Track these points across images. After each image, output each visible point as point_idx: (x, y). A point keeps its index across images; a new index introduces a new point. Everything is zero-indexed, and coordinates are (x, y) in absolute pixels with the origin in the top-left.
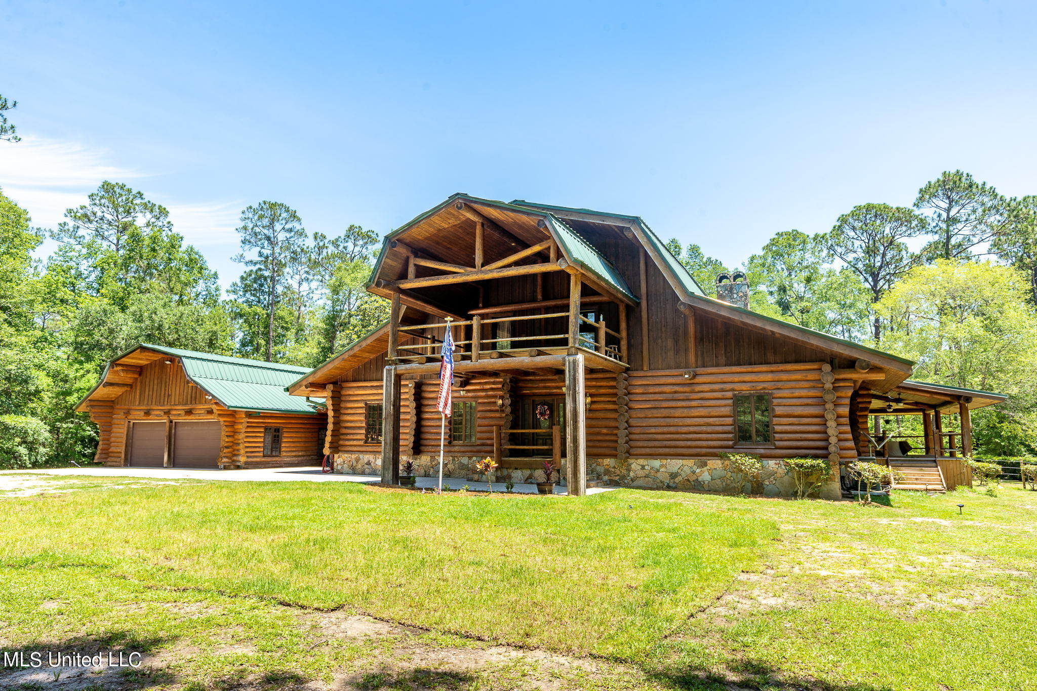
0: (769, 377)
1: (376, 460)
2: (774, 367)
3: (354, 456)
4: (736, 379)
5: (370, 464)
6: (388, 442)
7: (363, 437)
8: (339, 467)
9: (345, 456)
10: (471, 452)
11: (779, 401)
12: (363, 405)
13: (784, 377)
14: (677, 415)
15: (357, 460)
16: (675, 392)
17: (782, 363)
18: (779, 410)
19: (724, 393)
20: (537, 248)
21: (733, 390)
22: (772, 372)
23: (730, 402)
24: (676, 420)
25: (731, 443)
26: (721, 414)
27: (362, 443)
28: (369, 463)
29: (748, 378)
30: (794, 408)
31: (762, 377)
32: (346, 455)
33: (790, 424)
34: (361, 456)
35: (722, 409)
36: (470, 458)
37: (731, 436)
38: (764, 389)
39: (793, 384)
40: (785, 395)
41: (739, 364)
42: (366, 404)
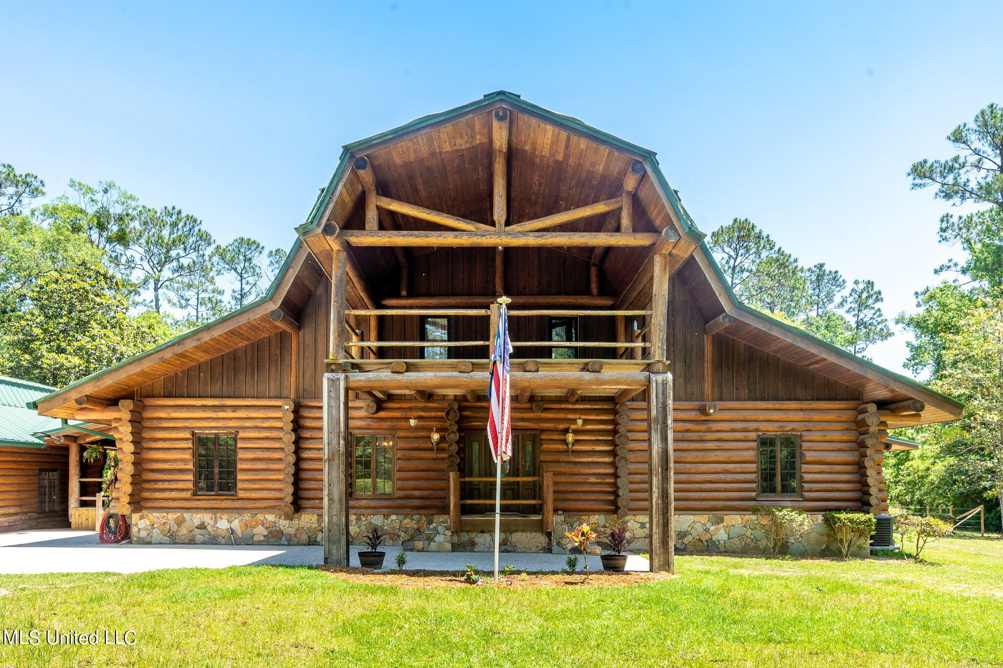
0: (800, 416)
1: (216, 522)
2: (805, 405)
3: (172, 516)
4: (762, 418)
5: (205, 528)
6: (336, 497)
7: (190, 485)
8: (143, 534)
9: (155, 516)
10: (388, 507)
11: (810, 444)
12: (189, 436)
13: (816, 416)
14: (689, 460)
15: (180, 522)
16: (687, 431)
17: (813, 400)
18: (810, 456)
19: (746, 434)
20: (600, 208)
21: (757, 430)
22: (801, 410)
23: (754, 444)
24: (688, 466)
25: (753, 494)
26: (744, 459)
27: (188, 495)
28: (202, 526)
29: (775, 416)
30: (826, 453)
31: (792, 416)
32: (156, 514)
33: (820, 473)
34: (187, 516)
35: (745, 453)
36: (386, 516)
37: (754, 485)
38: (793, 430)
39: (824, 426)
40: (817, 438)
41: (763, 399)
42: (193, 434)
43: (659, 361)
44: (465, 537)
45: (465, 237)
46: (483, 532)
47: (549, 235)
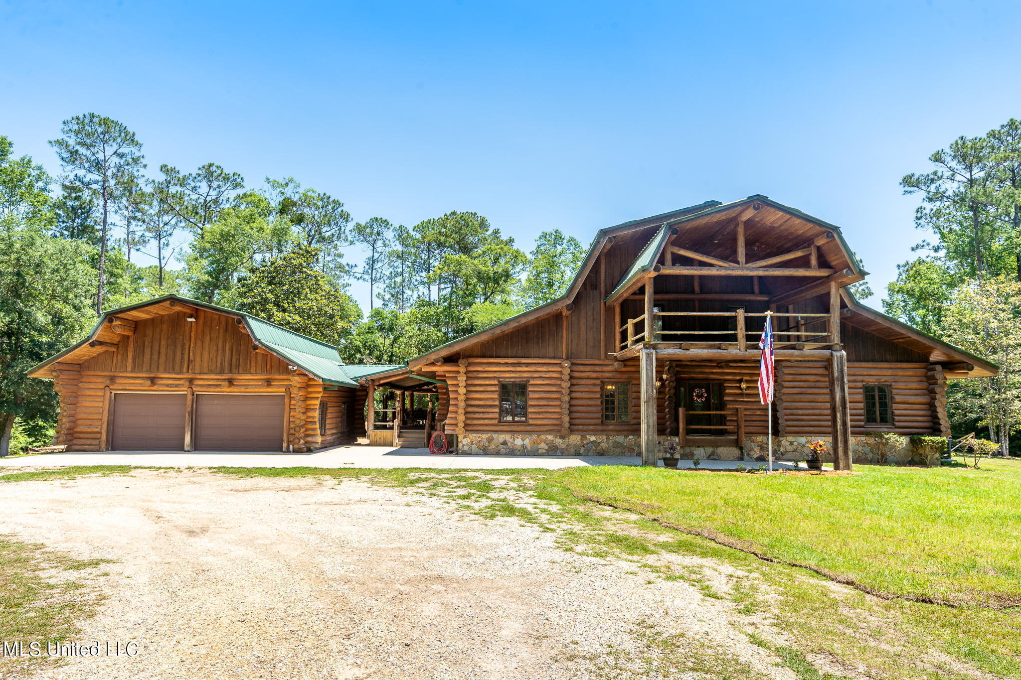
0: (890, 372)
1: (514, 440)
2: (893, 365)
3: (485, 436)
4: (865, 373)
5: (507, 444)
6: (651, 424)
7: (497, 416)
8: (466, 448)
9: (473, 436)
10: (627, 430)
11: (897, 391)
12: (497, 383)
13: (900, 373)
14: (820, 400)
15: (490, 440)
16: (817, 381)
17: (897, 361)
18: (898, 398)
19: (855, 384)
21: (862, 381)
22: (890, 368)
23: (861, 390)
24: (819, 404)
25: (863, 423)
26: (855, 400)
27: (496, 422)
28: (505, 443)
29: (874, 372)
30: (908, 397)
31: (885, 372)
32: (474, 435)
33: (905, 410)
34: (495, 436)
35: (856, 396)
36: (626, 437)
37: (862, 418)
38: (886, 381)
39: (904, 379)
40: (901, 387)
41: (865, 361)
42: (499, 382)
43: (837, 344)
44: (688, 450)
45: (723, 271)
46: (699, 447)
47: (771, 269)
